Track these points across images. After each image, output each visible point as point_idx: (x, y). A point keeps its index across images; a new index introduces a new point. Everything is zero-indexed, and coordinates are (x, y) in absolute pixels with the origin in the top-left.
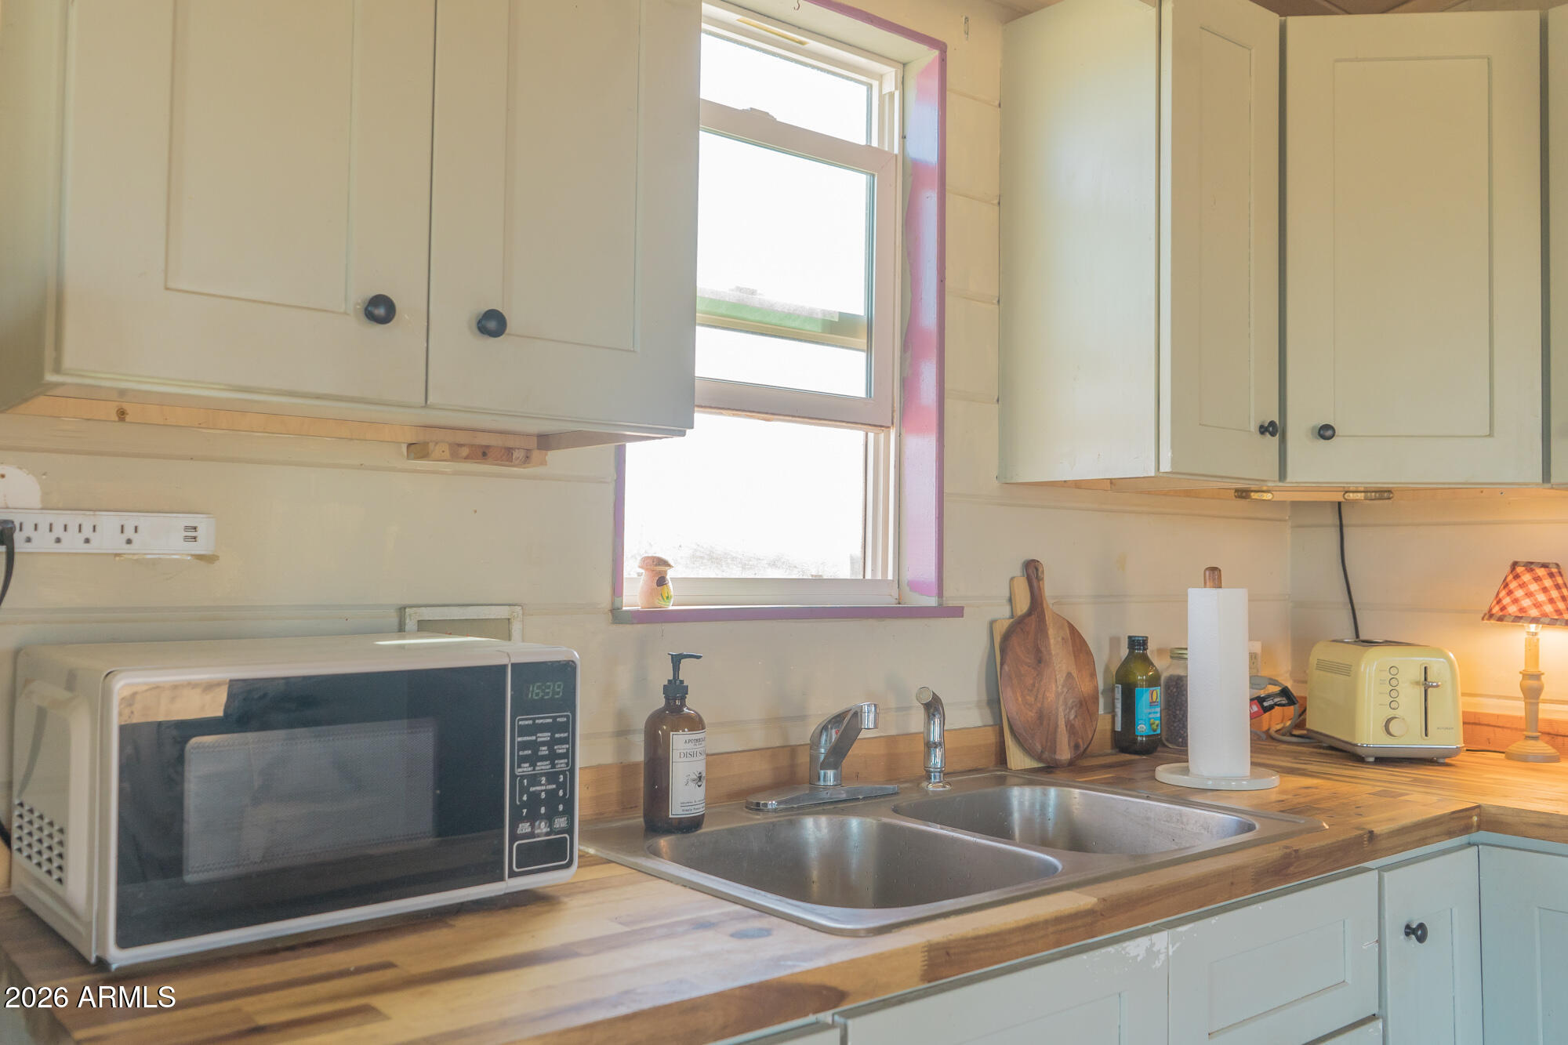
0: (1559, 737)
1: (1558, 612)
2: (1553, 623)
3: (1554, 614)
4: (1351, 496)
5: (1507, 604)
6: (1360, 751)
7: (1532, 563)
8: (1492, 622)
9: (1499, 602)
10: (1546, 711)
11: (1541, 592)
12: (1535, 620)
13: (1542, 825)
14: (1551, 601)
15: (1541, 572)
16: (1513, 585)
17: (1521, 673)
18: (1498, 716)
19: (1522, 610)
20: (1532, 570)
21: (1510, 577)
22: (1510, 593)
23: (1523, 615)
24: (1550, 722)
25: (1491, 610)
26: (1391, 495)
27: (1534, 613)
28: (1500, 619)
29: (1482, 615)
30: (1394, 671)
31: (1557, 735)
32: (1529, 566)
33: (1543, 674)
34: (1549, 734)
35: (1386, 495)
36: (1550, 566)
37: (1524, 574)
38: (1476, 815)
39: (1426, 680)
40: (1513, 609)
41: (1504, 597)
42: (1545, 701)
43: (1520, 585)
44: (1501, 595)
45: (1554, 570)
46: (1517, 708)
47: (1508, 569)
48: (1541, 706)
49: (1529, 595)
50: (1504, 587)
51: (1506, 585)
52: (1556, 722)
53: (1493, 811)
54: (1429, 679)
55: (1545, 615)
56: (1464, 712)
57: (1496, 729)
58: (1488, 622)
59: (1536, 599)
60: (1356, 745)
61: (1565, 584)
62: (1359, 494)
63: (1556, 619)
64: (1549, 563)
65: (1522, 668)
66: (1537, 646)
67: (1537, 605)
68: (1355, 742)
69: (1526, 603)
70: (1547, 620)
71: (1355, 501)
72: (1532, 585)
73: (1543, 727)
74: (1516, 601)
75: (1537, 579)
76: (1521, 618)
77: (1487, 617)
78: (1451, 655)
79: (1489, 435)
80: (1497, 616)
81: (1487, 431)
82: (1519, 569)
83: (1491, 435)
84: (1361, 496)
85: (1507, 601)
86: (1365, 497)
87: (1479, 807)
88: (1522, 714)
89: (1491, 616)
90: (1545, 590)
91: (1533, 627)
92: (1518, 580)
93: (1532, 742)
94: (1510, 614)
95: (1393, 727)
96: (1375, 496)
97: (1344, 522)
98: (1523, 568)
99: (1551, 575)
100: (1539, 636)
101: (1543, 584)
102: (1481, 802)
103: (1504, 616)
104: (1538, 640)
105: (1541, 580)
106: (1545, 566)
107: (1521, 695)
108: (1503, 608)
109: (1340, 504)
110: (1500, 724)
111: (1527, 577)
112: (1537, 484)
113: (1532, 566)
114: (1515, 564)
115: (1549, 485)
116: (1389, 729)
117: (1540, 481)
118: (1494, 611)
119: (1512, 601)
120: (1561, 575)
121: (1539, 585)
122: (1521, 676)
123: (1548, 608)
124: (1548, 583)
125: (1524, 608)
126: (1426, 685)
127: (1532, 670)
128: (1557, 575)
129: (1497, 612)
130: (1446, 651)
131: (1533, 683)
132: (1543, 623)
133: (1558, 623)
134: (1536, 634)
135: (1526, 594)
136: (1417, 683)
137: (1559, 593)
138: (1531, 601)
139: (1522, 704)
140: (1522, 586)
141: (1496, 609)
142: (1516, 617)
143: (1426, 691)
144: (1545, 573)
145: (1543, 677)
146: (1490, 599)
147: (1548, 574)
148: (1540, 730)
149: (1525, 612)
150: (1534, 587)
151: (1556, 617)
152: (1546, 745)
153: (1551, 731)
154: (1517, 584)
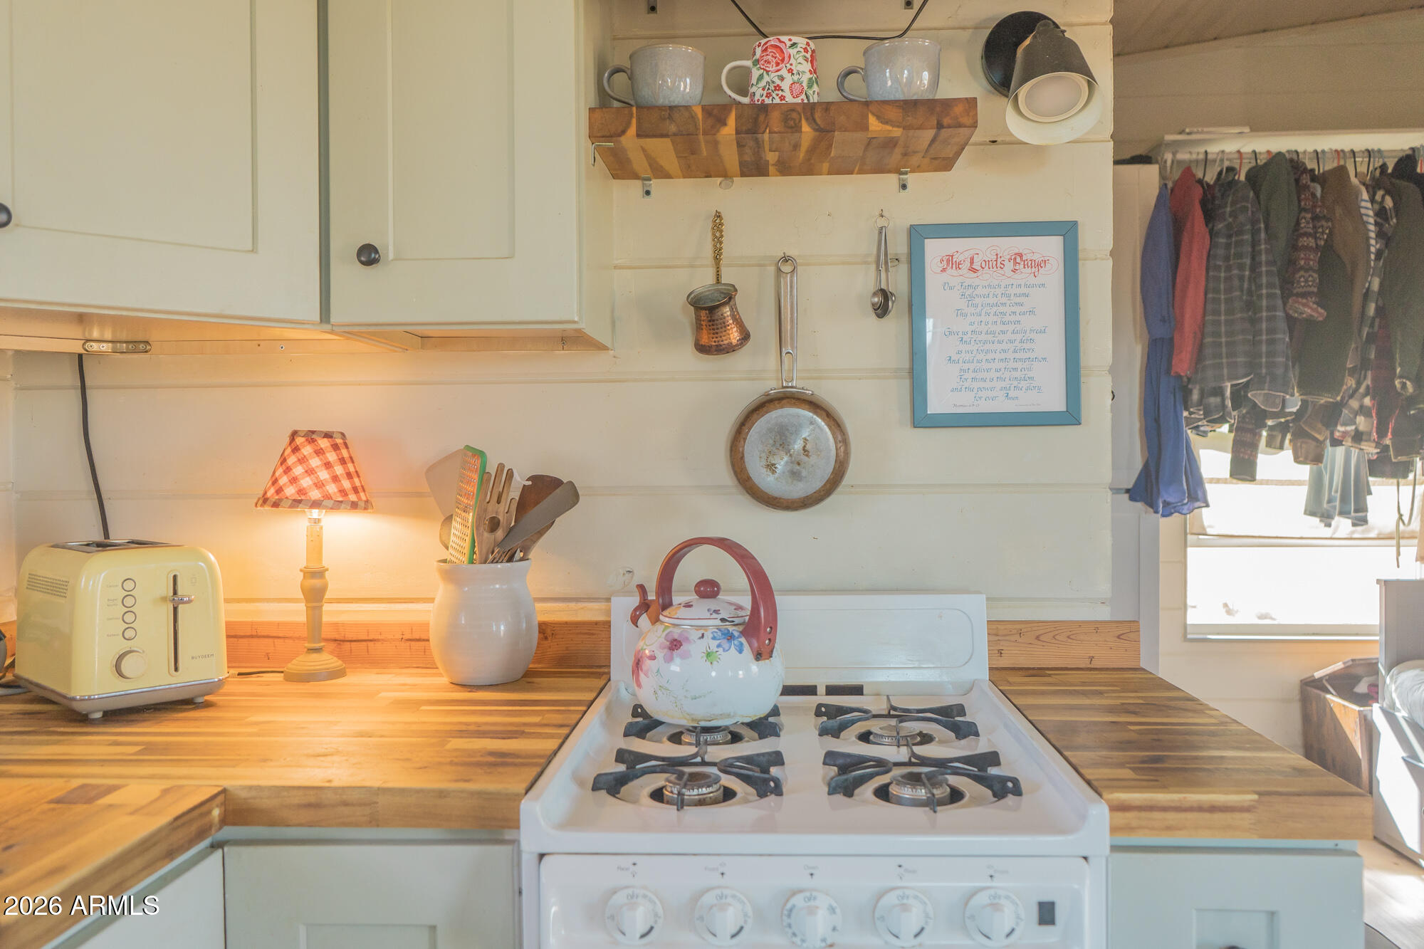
0: (345, 643)
1: (343, 492)
2: (337, 506)
3: (338, 495)
4: (95, 347)
5: (285, 485)
6: (77, 706)
7: (313, 432)
8: (267, 508)
9: (275, 482)
10: (332, 613)
11: (323, 468)
12: (316, 504)
13: (309, 806)
14: (335, 479)
15: (324, 443)
16: (291, 460)
17: (301, 570)
18: (279, 624)
19: (301, 491)
20: (312, 441)
21: (289, 450)
22: (287, 470)
23: (303, 497)
24: (336, 625)
25: (265, 493)
26: (148, 347)
27: (315, 494)
28: (276, 505)
29: (256, 500)
30: (129, 585)
31: (344, 641)
32: (311, 436)
33: (327, 570)
34: (336, 640)
35: (141, 346)
36: (334, 436)
37: (304, 446)
38: (217, 806)
39: (175, 593)
40: (290, 491)
41: (281, 476)
42: (331, 601)
43: (299, 460)
44: (277, 474)
45: (339, 441)
46: (297, 613)
47: (288, 440)
48: (326, 607)
49: (310, 472)
50: (281, 464)
51: (283, 461)
52: (343, 624)
53: (243, 794)
54: (180, 592)
55: (328, 497)
56: (228, 624)
57: (276, 640)
58: (262, 508)
59: (318, 478)
60: (74, 699)
61: (351, 458)
62: (105, 345)
63: (341, 502)
64: (333, 432)
65: (303, 564)
66: (319, 536)
67: (319, 485)
68: (72, 694)
69: (306, 482)
70: (329, 503)
71: (99, 355)
72: (313, 460)
73: (326, 632)
74: (294, 480)
75: (319, 452)
76: (300, 502)
77: (261, 501)
78: (212, 558)
79: (253, 251)
80: (272, 501)
81: (250, 247)
82: (299, 440)
83: (254, 250)
84: (106, 347)
85: (284, 480)
86: (113, 348)
87: (224, 791)
88: (302, 618)
89: (265, 500)
90: (328, 465)
91: (315, 513)
92: (297, 454)
93: (314, 656)
94: (287, 498)
95: (126, 666)
96: (127, 348)
97: (88, 382)
98: (303, 440)
99: (335, 447)
100: (322, 523)
101: (326, 458)
102: (226, 783)
103: (280, 500)
104: (321, 528)
105: (324, 453)
106: (328, 435)
107: (302, 596)
108: (280, 490)
109: (80, 356)
110: (281, 635)
111: (307, 450)
112: (313, 324)
113: (314, 436)
114: (294, 434)
115: (328, 327)
116: (120, 667)
117: (318, 319)
118: (269, 494)
119: (290, 481)
120: (347, 447)
121: (321, 460)
122: (302, 574)
123: (332, 488)
124: (332, 456)
125: (304, 489)
126: (176, 601)
127: (314, 566)
128: (342, 446)
129: (272, 495)
130: (204, 550)
131: (316, 582)
132: (326, 507)
133: (343, 505)
134: (319, 520)
135: (306, 472)
136: (164, 599)
137: (344, 469)
138: (312, 480)
139: (302, 607)
140: (302, 461)
141: (271, 492)
142: (294, 500)
143: (175, 609)
144: (328, 444)
145: (327, 574)
146: (266, 480)
147: (332, 445)
148: (324, 635)
149: (305, 494)
150: (315, 462)
151: (340, 499)
152: (331, 657)
153: (337, 637)
154: (296, 460)
